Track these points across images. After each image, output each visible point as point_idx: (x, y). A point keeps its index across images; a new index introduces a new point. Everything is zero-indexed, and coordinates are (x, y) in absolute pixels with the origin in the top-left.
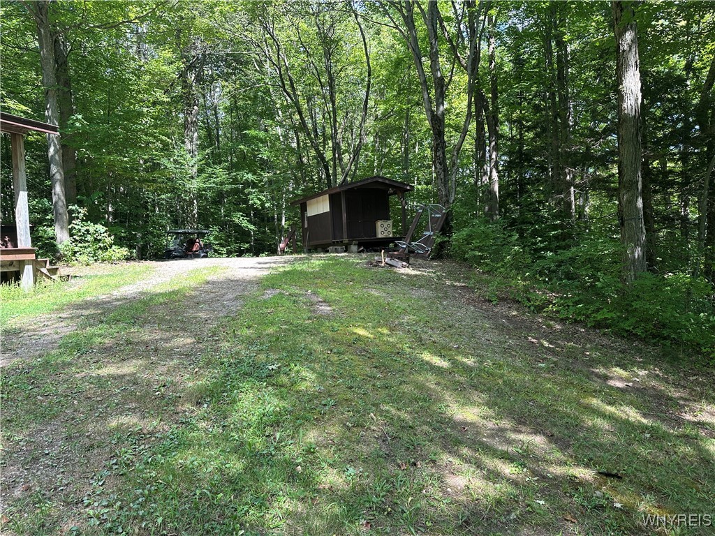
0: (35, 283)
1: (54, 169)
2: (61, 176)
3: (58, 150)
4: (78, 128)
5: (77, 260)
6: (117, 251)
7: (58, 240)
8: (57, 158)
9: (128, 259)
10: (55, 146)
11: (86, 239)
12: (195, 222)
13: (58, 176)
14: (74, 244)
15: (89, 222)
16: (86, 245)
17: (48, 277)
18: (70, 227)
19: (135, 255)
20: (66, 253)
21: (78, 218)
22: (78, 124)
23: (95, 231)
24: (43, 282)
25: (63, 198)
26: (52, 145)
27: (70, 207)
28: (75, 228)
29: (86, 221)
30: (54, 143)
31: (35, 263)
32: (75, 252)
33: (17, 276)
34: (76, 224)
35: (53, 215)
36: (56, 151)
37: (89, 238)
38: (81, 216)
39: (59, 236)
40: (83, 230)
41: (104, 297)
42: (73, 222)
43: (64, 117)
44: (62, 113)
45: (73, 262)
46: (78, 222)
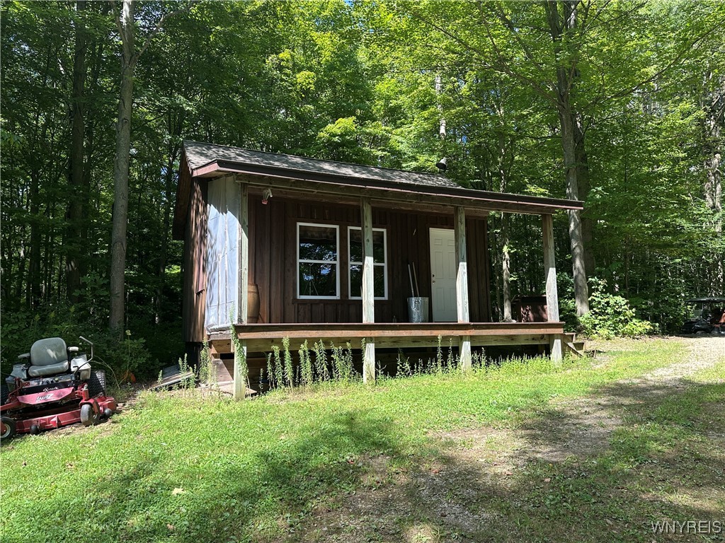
0: (563, 358)
1: (574, 244)
2: (581, 249)
3: (578, 224)
4: (597, 200)
5: (597, 333)
6: (638, 324)
7: (579, 313)
8: (577, 232)
9: (651, 333)
10: (575, 221)
11: (606, 311)
12: (720, 288)
13: (578, 251)
14: (593, 316)
15: (608, 294)
16: (606, 317)
17: (576, 353)
18: (590, 299)
19: (657, 329)
20: (587, 325)
21: (597, 290)
22: (598, 196)
23: (616, 303)
24: (570, 357)
25: (582, 271)
26: (573, 220)
27: (590, 279)
28: (594, 300)
29: (606, 293)
30: (575, 219)
31: (563, 337)
32: (595, 325)
33: (547, 350)
34: (596, 296)
35: (573, 287)
36: (576, 226)
37: (609, 310)
38: (601, 287)
39: (579, 308)
40: (603, 302)
41: (638, 381)
42: (593, 294)
43: (583, 191)
44: (579, 188)
45: (593, 336)
46: (597, 294)
